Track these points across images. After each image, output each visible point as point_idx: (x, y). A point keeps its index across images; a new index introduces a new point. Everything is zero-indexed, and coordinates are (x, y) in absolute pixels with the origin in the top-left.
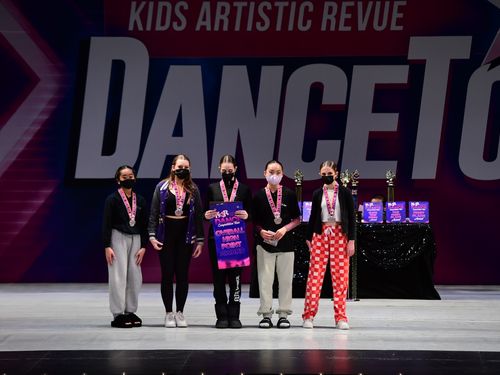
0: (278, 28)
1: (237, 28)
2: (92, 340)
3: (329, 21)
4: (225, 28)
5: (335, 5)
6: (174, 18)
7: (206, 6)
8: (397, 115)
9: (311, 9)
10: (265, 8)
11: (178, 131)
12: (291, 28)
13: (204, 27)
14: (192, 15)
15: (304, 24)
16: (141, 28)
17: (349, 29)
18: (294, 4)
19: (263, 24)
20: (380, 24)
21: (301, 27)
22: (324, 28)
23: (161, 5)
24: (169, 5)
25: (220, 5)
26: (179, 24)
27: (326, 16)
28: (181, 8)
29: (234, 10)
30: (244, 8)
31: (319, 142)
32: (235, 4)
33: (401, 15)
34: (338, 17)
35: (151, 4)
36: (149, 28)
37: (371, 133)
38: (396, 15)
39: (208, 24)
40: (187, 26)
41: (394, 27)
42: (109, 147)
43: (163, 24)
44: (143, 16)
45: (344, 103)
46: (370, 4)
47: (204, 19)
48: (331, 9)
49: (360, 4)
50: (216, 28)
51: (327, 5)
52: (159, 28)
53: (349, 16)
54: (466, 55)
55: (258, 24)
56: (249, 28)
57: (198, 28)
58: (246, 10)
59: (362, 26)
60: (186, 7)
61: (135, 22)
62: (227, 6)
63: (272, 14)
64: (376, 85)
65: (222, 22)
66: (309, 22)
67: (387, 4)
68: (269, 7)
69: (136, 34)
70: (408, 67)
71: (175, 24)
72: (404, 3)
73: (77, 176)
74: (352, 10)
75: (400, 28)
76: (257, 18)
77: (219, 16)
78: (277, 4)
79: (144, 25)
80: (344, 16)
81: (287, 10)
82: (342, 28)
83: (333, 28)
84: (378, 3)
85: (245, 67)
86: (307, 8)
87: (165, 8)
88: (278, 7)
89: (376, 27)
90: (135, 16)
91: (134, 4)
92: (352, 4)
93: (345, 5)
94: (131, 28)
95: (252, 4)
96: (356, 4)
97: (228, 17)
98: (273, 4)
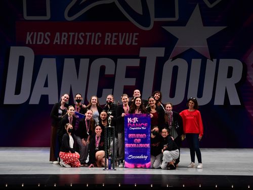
0: (87, 43)
1: (70, 43)
2: (10, 170)
3: (108, 41)
4: (66, 43)
5: (110, 34)
6: (45, 39)
7: (58, 34)
8: (135, 79)
9: (100, 36)
10: (82, 35)
11: (46, 85)
12: (92, 43)
13: (57, 43)
14: (52, 38)
15: (98, 42)
16: (31, 43)
17: (116, 44)
18: (93, 34)
19: (81, 42)
20: (128, 42)
21: (96, 43)
22: (105, 43)
23: (39, 33)
24: (42, 34)
25: (63, 34)
26: (47, 41)
27: (106, 39)
28: (48, 35)
29: (69, 36)
30: (73, 35)
31: (104, 90)
32: (70, 34)
33: (137, 39)
34: (111, 39)
35: (35, 33)
36: (34, 43)
37: (124, 86)
38: (135, 39)
39: (58, 41)
40: (50, 43)
41: (134, 44)
42: (18, 91)
43: (40, 41)
44: (32, 38)
45: (114, 74)
46: (124, 34)
47: (57, 39)
48: (108, 36)
49: (120, 34)
50: (62, 43)
51: (107, 34)
52: (38, 43)
53: (116, 39)
54: (163, 55)
55: (79, 42)
56: (75, 43)
57: (54, 43)
58: (74, 36)
59: (121, 43)
60: (50, 35)
61: (29, 41)
62: (66, 34)
63: (85, 38)
64: (127, 67)
65: (64, 41)
66: (100, 41)
67: (131, 34)
68: (84, 35)
69: (29, 45)
70: (139, 59)
71: (45, 41)
72: (138, 34)
73: (4, 103)
74: (117, 37)
75: (137, 44)
76: (78, 39)
77: (63, 38)
78: (86, 34)
79: (32, 41)
80: (114, 39)
81: (91, 36)
82: (113, 44)
83: (109, 44)
84: (127, 34)
85: (73, 59)
86: (99, 35)
87: (41, 35)
88: (87, 35)
89: (127, 43)
90: (28, 38)
91: (28, 33)
92: (117, 34)
93: (114, 34)
94: (27, 43)
95: (77, 34)
96: (119, 34)
97: (67, 39)
98: (85, 34)
